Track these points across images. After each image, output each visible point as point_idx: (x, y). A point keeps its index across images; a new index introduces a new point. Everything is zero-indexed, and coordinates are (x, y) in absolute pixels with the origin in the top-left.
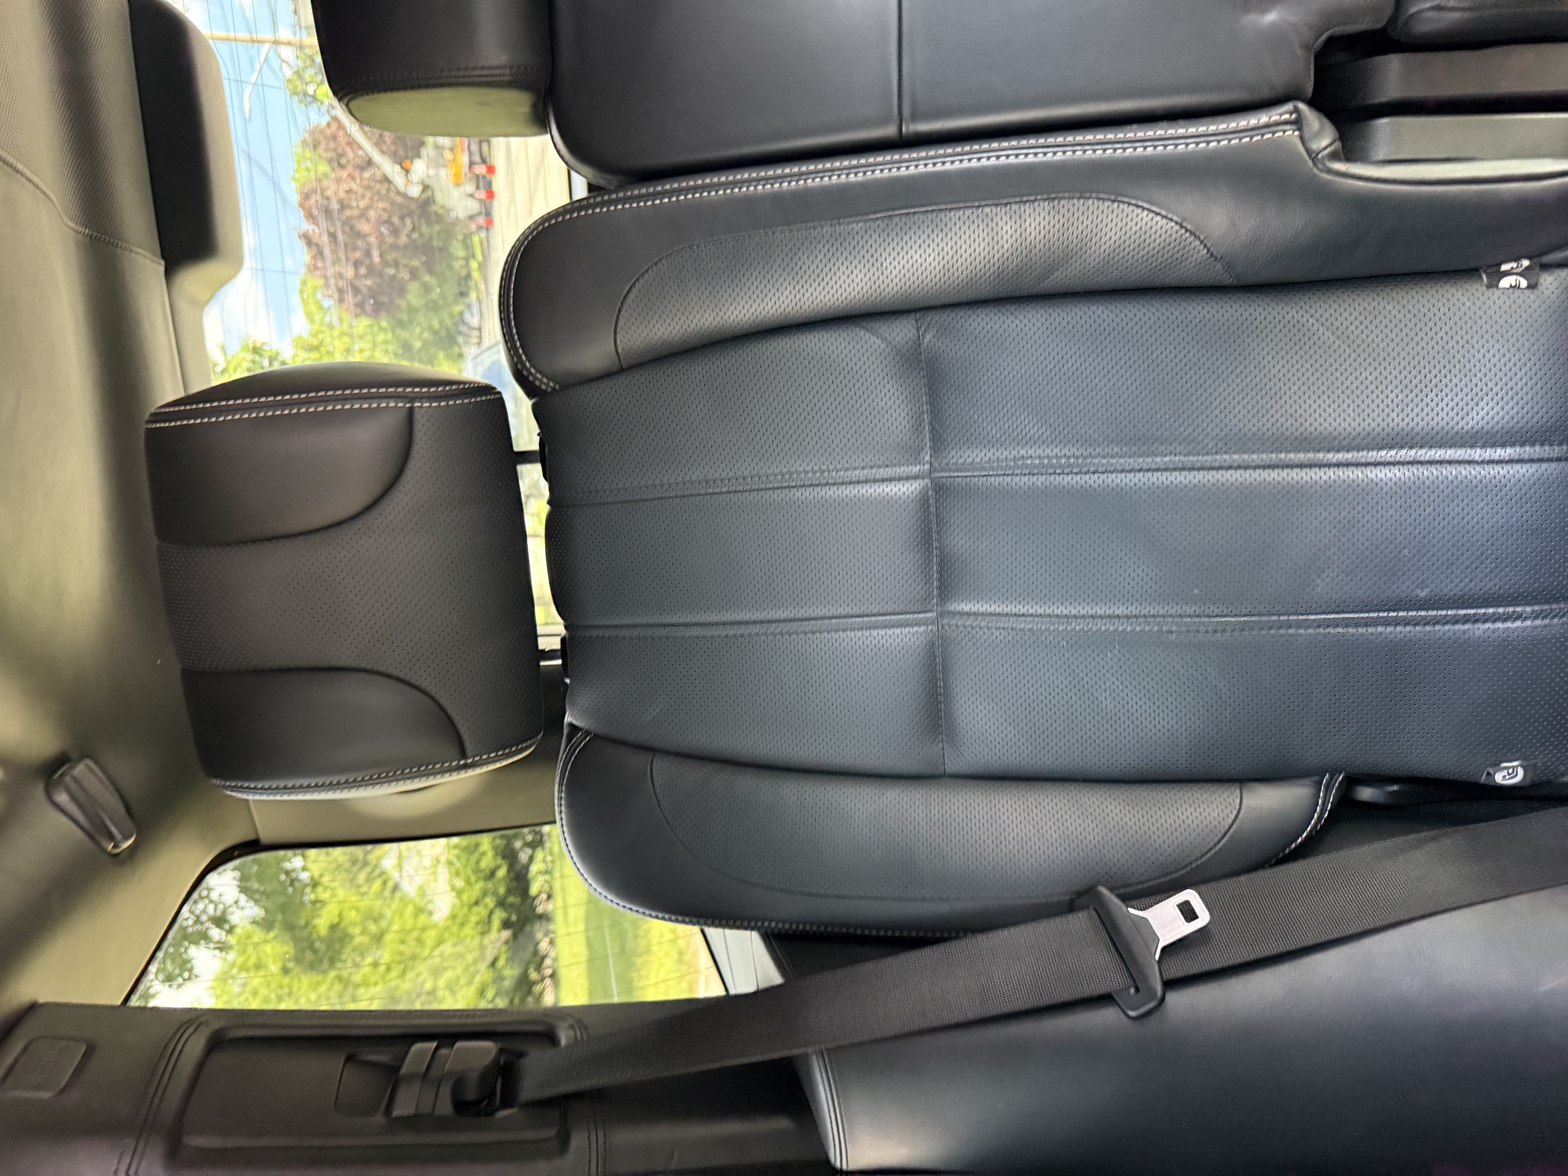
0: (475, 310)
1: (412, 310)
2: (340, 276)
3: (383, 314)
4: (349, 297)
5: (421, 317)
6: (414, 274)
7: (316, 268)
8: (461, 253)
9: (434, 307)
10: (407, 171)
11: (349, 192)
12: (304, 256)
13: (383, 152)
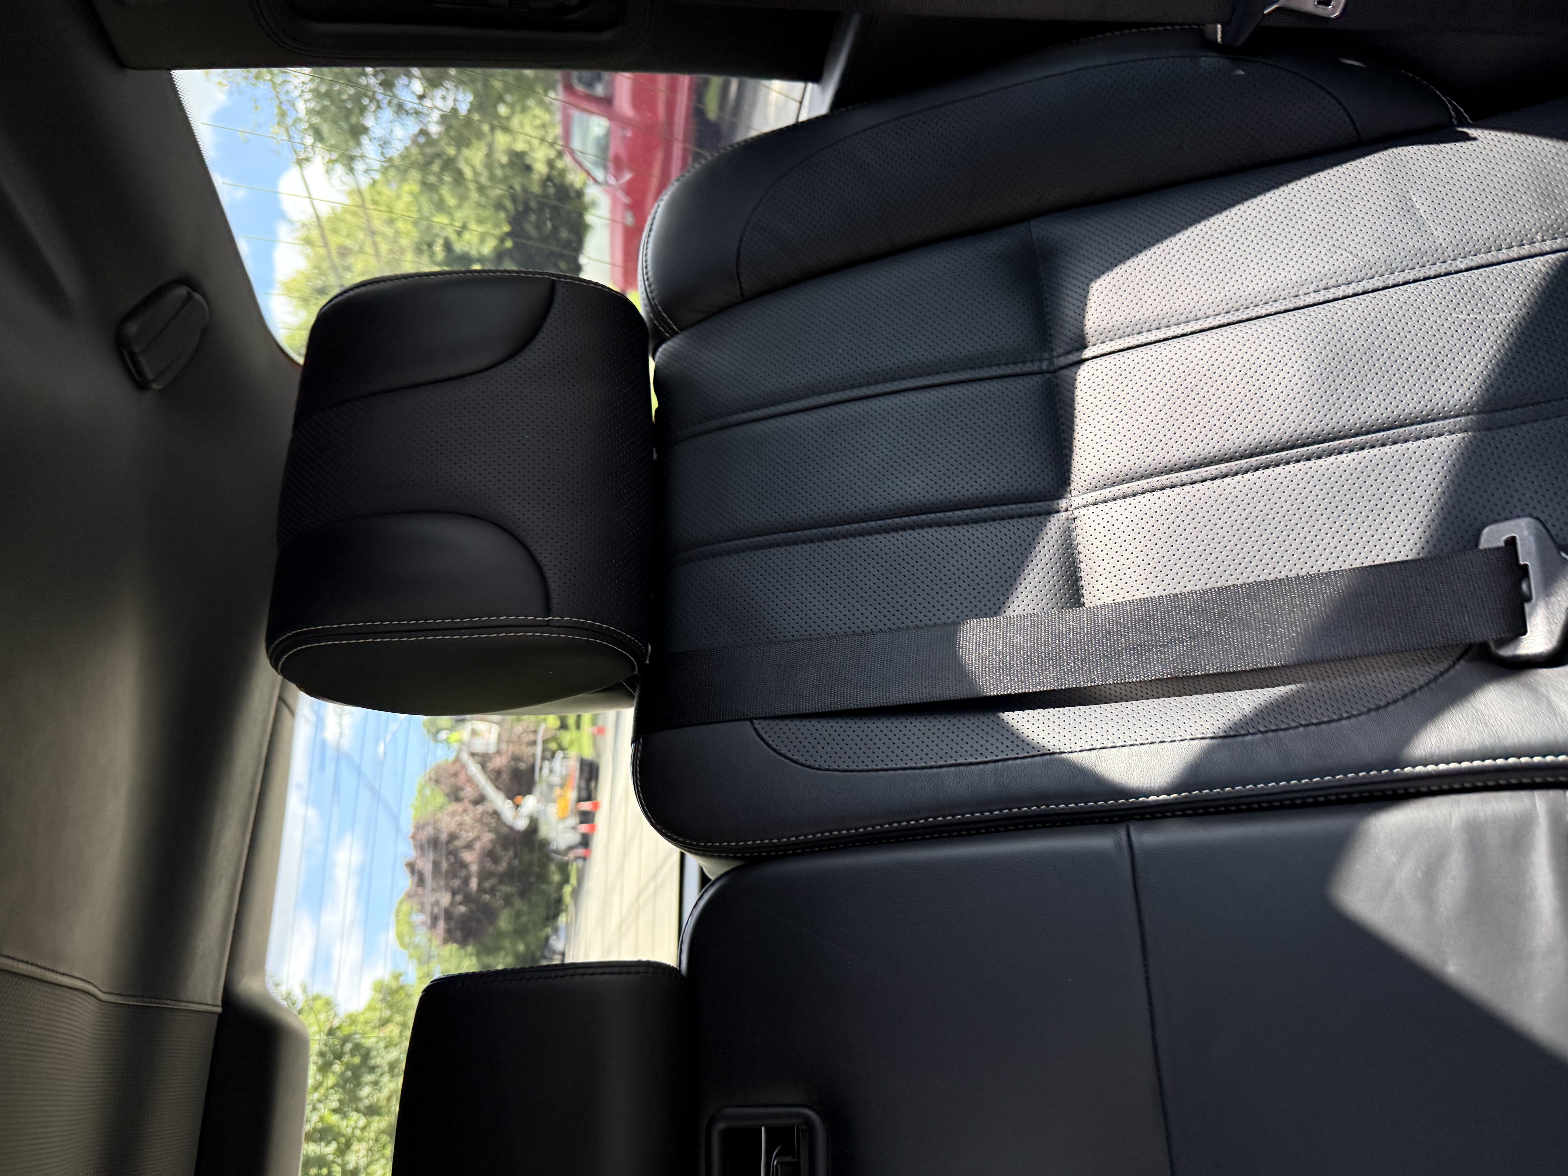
0: (562, 933)
1: (500, 934)
2: (437, 903)
3: (471, 940)
4: (441, 925)
5: (507, 943)
6: (508, 901)
7: (416, 894)
8: (556, 878)
9: (520, 932)
10: (517, 806)
11: (460, 824)
12: (406, 882)
13: (498, 788)
